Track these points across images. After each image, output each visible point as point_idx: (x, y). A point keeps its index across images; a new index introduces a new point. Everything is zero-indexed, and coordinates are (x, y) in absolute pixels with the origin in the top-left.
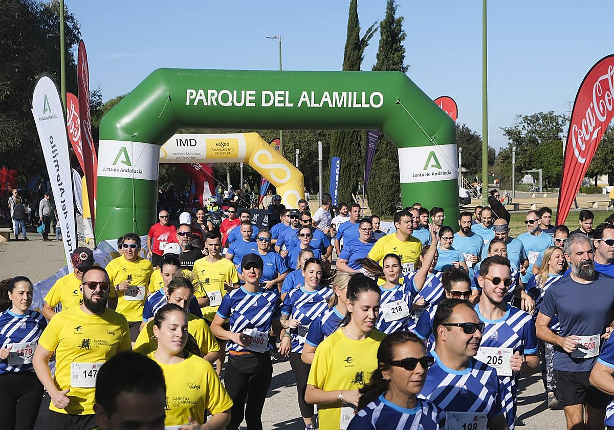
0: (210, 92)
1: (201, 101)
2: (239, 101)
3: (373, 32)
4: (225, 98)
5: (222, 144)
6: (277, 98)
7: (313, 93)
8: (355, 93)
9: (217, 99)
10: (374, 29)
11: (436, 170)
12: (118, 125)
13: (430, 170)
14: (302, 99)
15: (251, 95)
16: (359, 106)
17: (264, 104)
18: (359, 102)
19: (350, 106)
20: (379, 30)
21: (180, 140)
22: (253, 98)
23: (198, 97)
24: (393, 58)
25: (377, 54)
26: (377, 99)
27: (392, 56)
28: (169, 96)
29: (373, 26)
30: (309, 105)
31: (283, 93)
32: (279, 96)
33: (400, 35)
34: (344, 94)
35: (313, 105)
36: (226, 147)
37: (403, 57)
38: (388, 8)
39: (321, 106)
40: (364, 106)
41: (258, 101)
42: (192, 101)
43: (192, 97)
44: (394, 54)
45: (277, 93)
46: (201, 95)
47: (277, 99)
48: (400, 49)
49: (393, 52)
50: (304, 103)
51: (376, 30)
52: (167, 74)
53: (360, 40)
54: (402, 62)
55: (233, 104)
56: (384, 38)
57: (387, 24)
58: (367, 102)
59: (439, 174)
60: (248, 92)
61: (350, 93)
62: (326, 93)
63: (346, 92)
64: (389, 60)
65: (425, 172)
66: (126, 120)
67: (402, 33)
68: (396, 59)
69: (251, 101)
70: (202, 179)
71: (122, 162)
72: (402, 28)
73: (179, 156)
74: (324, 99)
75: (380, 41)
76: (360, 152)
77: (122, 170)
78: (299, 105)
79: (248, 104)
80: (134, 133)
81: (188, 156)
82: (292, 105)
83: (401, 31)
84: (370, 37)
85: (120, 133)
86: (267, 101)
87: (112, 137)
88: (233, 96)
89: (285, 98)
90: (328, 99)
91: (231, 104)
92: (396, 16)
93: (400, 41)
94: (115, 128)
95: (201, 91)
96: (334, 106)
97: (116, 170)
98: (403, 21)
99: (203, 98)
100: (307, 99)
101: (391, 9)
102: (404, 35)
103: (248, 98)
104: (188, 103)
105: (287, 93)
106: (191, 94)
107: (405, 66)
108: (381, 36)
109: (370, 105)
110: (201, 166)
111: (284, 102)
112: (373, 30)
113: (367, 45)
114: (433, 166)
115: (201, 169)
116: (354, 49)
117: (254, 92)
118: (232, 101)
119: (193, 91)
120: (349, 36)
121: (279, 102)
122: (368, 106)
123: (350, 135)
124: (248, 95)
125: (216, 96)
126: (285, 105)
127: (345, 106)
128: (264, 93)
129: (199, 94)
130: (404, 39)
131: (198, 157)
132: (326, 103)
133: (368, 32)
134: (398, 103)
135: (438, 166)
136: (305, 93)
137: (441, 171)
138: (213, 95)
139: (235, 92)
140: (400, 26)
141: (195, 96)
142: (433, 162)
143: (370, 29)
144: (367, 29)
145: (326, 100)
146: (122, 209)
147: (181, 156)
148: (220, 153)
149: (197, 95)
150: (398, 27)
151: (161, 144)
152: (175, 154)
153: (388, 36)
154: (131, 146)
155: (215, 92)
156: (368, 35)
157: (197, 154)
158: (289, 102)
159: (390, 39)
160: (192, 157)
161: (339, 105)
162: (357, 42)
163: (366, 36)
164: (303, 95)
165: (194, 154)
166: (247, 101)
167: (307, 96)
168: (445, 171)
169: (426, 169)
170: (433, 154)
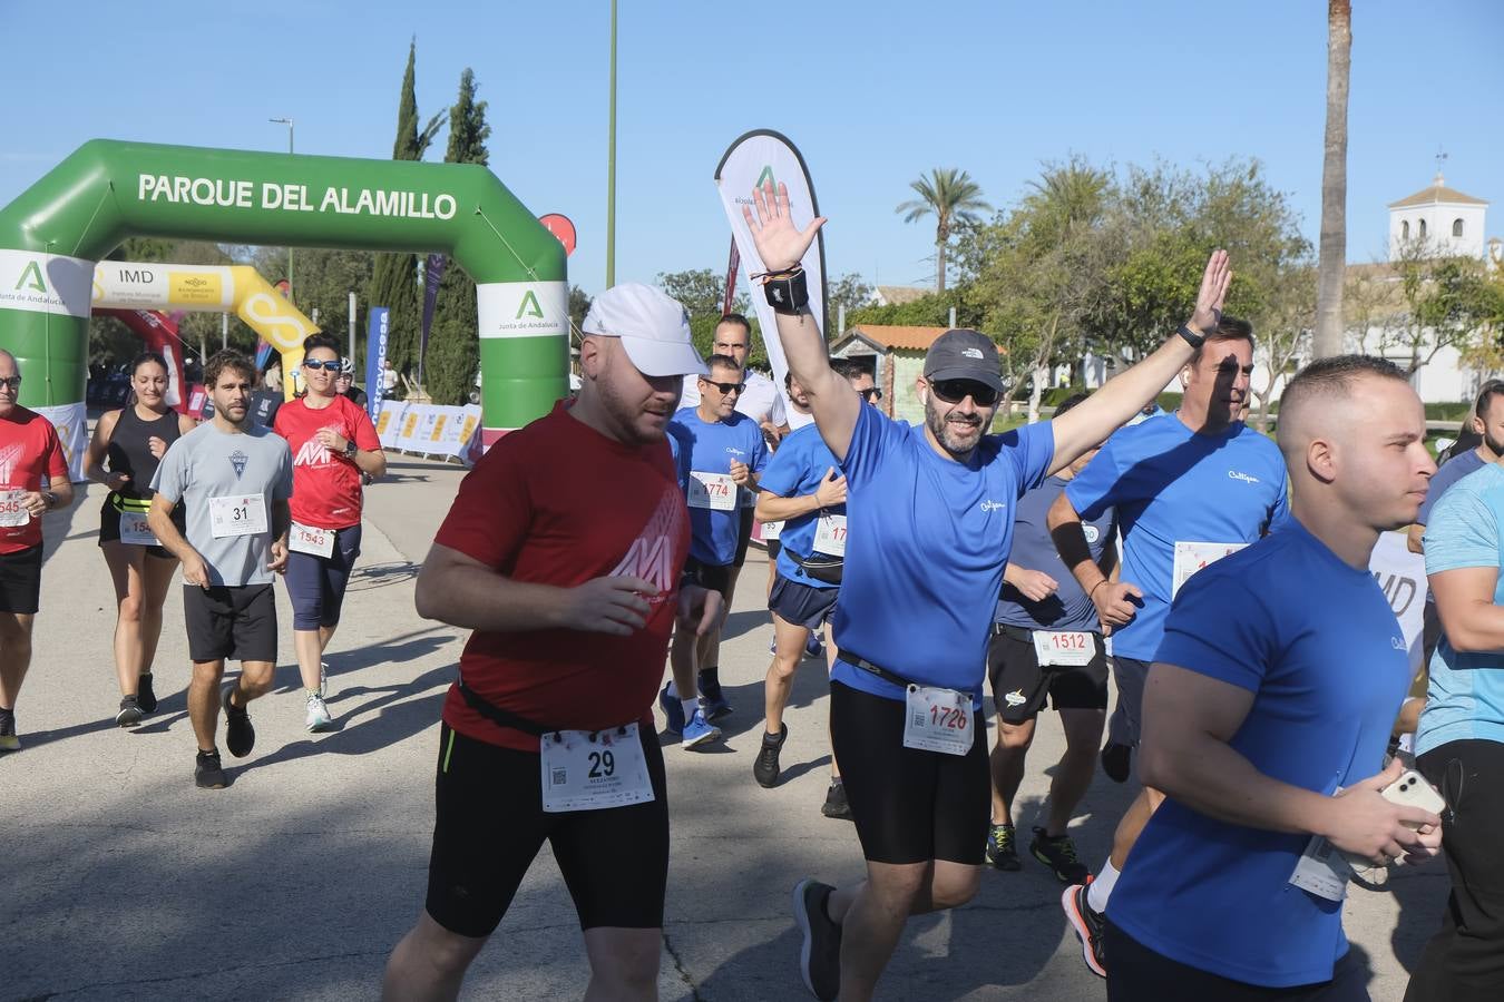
0: (178, 180)
1: (163, 195)
2: (225, 197)
3: (439, 125)
4: (203, 191)
5: (196, 282)
6: (288, 196)
7: (345, 191)
8: (412, 195)
9: (189, 193)
10: (440, 120)
11: (535, 319)
12: (26, 227)
13: (527, 318)
14: (327, 200)
15: (245, 189)
16: (417, 215)
17: (266, 205)
18: (418, 208)
20: (449, 121)
21: (127, 272)
22: (249, 194)
23: (159, 189)
26: (445, 207)
28: (111, 184)
29: (439, 116)
30: (338, 210)
31: (296, 188)
32: (292, 192)
33: (481, 130)
34: (394, 195)
35: (345, 210)
36: (201, 287)
38: (464, 88)
39: (358, 211)
40: (425, 214)
41: (256, 198)
42: (149, 193)
43: (149, 187)
45: (288, 188)
46: (163, 185)
47: (287, 198)
48: (482, 152)
49: (471, 155)
50: (331, 206)
51: (443, 122)
52: (107, 149)
53: (419, 135)
55: (216, 201)
56: (457, 134)
57: (461, 112)
58: (431, 209)
59: (539, 326)
60: (241, 184)
61: (404, 194)
62: (366, 193)
63: (397, 193)
66: (38, 219)
67: (484, 127)
69: (245, 199)
70: (161, 340)
71: (31, 285)
72: (485, 120)
73: (124, 297)
74: (361, 202)
75: (450, 138)
76: (416, 310)
77: (29, 299)
78: (323, 209)
79: (240, 203)
80: (52, 238)
81: (139, 298)
82: (311, 208)
83: (482, 124)
84: (436, 130)
85: (28, 239)
86: (272, 198)
87: (14, 244)
88: (215, 189)
89: (300, 197)
90: (369, 202)
91: (212, 202)
92: (476, 101)
93: (480, 138)
94: (19, 230)
95: (164, 179)
96: (378, 213)
97: (20, 298)
98: (486, 109)
99: (167, 189)
100: (335, 200)
101: (468, 88)
102: (488, 130)
103: (241, 193)
104: (142, 196)
105: (304, 188)
106: (147, 182)
108: (452, 129)
109: (435, 215)
110: (160, 322)
111: (298, 202)
112: (438, 122)
113: (429, 144)
114: (530, 313)
115: (159, 325)
116: (409, 149)
117: (250, 185)
118: (215, 197)
119: (152, 178)
120: (402, 129)
121: (291, 202)
122: (431, 215)
123: (401, 281)
124: (240, 189)
125: (187, 188)
126: (299, 207)
127: (395, 214)
128: (267, 187)
129: (160, 183)
130: (487, 136)
131: (154, 300)
132: (365, 208)
133: (431, 125)
134: (479, 214)
135: (539, 313)
136: (331, 190)
137: (542, 321)
138: (182, 185)
139: (219, 183)
140: (482, 115)
141: (153, 186)
142: (530, 306)
143: (435, 120)
144: (430, 120)
145: (365, 203)
146: (29, 360)
147: (127, 298)
148: (193, 296)
149: (156, 183)
150: (478, 118)
151: (96, 260)
152: (118, 294)
153: (463, 131)
154: (43, 259)
155: (186, 181)
156: (432, 128)
157: (153, 296)
158: (307, 204)
159: (465, 135)
160: (146, 301)
161: (387, 212)
162: (413, 138)
163: (427, 130)
164: (328, 193)
165: (148, 295)
166: (239, 198)
167: (335, 195)
168: (549, 322)
169: (519, 317)
170: (531, 295)
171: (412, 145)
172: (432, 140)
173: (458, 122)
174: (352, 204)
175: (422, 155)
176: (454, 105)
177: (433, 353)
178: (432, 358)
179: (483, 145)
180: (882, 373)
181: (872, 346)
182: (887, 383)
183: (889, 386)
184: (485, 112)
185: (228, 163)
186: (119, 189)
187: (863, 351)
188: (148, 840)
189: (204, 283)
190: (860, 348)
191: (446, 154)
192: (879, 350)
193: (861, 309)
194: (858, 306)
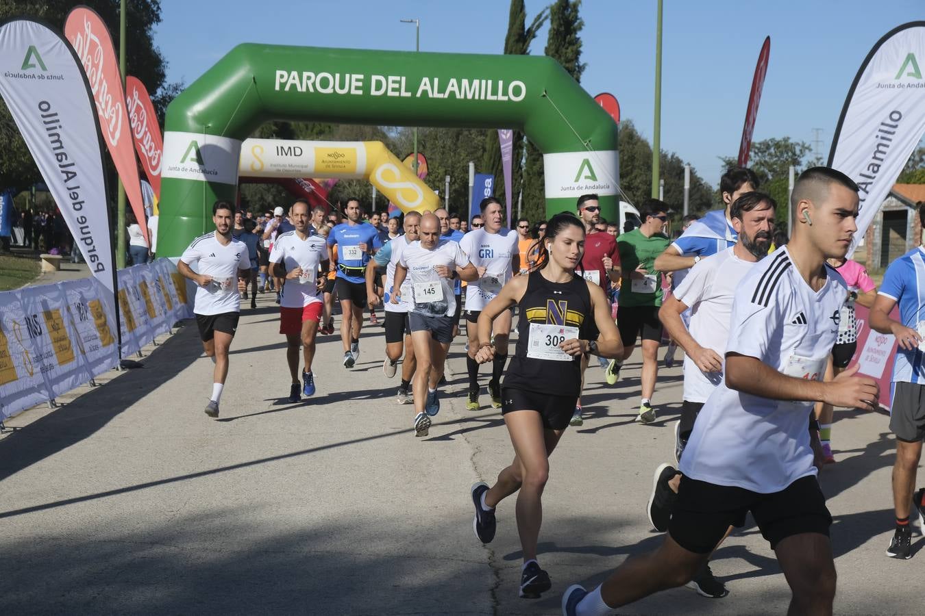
0: (305, 74)
1: (293, 86)
2: (342, 87)
3: (543, 20)
4: (325, 83)
5: (336, 155)
6: (391, 85)
7: (436, 80)
8: (490, 82)
9: (314, 84)
10: (544, 16)
11: (590, 183)
12: (189, 114)
13: (583, 182)
14: (422, 88)
15: (357, 80)
16: (494, 98)
17: (373, 92)
18: (495, 92)
19: (483, 97)
20: (550, 17)
21: (282, 148)
22: (360, 84)
23: (291, 81)
24: (566, 53)
25: (546, 48)
26: (517, 91)
27: (564, 50)
28: (254, 78)
29: (543, 12)
30: (430, 95)
31: (398, 78)
32: (394, 82)
33: (576, 24)
34: (476, 82)
35: (437, 95)
36: (340, 159)
37: (578, 53)
39: (446, 96)
40: (501, 97)
41: (366, 87)
42: (283, 85)
43: (283, 81)
44: (567, 48)
45: (391, 78)
46: (294, 79)
47: (391, 86)
48: (576, 42)
49: (566, 45)
50: (425, 92)
51: (546, 18)
52: (252, 51)
53: (527, 28)
54: (577, 59)
55: (334, 90)
56: (555, 27)
57: (559, 9)
58: (505, 93)
59: (594, 187)
60: (354, 77)
61: (484, 82)
62: (453, 81)
63: (478, 81)
64: (560, 56)
65: (577, 185)
66: (199, 107)
67: (578, 21)
68: (570, 55)
69: (357, 88)
71: (192, 159)
72: (580, 15)
73: (279, 168)
74: (449, 89)
75: (550, 31)
77: (191, 170)
78: (418, 95)
79: (354, 92)
80: (209, 123)
81: (291, 169)
82: (409, 94)
83: (576, 18)
84: (540, 25)
85: (191, 123)
86: (378, 87)
87: (181, 127)
88: (334, 80)
89: (400, 86)
90: (456, 89)
91: (332, 91)
93: (575, 31)
94: (185, 116)
95: (294, 73)
96: (462, 97)
97: (184, 169)
98: (580, 5)
99: (297, 82)
100: (428, 87)
102: (581, 24)
103: (354, 84)
104: (277, 88)
105: (404, 79)
106: (282, 76)
107: (581, 64)
108: (552, 23)
109: (509, 98)
110: (313, 187)
111: (399, 90)
112: (542, 18)
113: (534, 37)
114: (586, 177)
115: (313, 191)
116: (518, 41)
117: (361, 77)
118: (334, 87)
119: (285, 73)
120: (512, 24)
121: (394, 90)
122: (506, 98)
124: (353, 80)
125: (313, 80)
126: (400, 94)
127: (477, 97)
128: (374, 78)
129: (291, 77)
130: (580, 29)
131: (304, 170)
132: (452, 94)
133: (536, 20)
134: (544, 96)
135: (593, 177)
136: (426, 80)
137: (596, 183)
138: (309, 78)
139: (338, 76)
140: (576, 11)
141: (286, 79)
142: (586, 172)
143: (540, 16)
144: (535, 16)
145: (452, 89)
146: (190, 218)
147: (281, 168)
148: (333, 166)
149: (289, 77)
150: (573, 14)
151: (243, 139)
152: (275, 166)
153: (560, 25)
154: (204, 140)
155: (312, 75)
156: (537, 24)
157: (302, 167)
158: (406, 91)
159: (562, 29)
160: (297, 171)
161: (470, 96)
162: (521, 32)
163: (533, 25)
164: (423, 83)
165: (298, 166)
166: (353, 88)
167: (428, 83)
168: (602, 184)
169: (577, 180)
170: (587, 162)
171: (519, 38)
172: (538, 33)
173: (556, 17)
174: (442, 89)
175: (528, 46)
176: (553, 3)
177: (534, 212)
178: (533, 216)
179: (577, 36)
180: (912, 225)
181: (904, 202)
182: (916, 234)
183: (919, 236)
184: (579, 8)
185: (343, 60)
186: (261, 84)
187: (896, 206)
188: (171, 550)
189: (343, 156)
190: (894, 204)
191: (546, 44)
192: (910, 206)
193: (921, 169)
194: (918, 167)
